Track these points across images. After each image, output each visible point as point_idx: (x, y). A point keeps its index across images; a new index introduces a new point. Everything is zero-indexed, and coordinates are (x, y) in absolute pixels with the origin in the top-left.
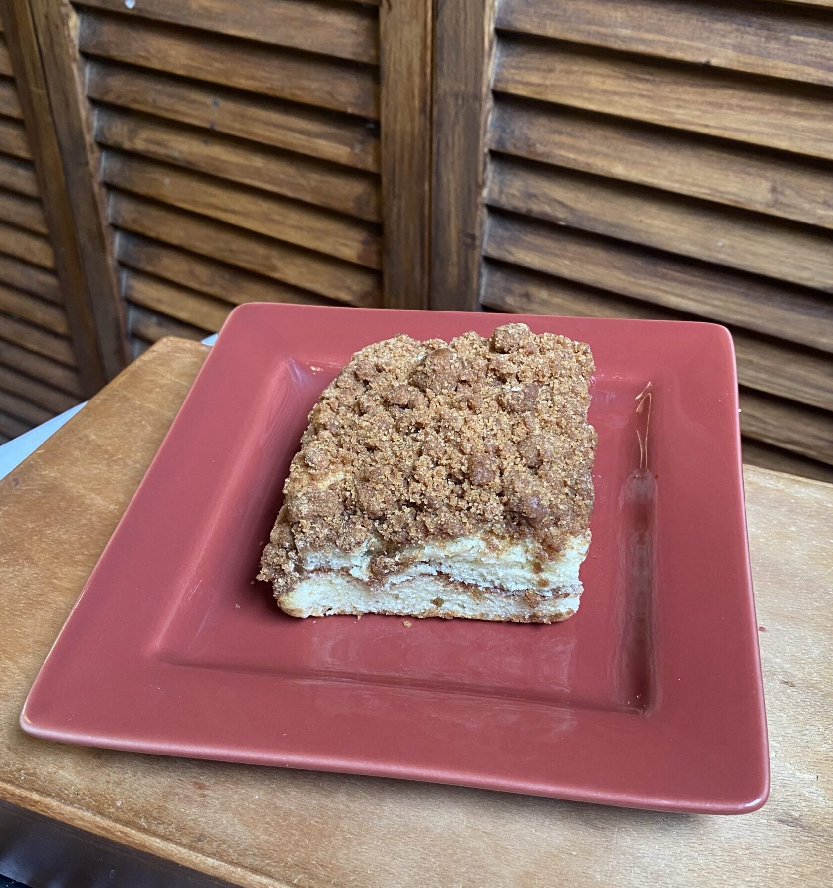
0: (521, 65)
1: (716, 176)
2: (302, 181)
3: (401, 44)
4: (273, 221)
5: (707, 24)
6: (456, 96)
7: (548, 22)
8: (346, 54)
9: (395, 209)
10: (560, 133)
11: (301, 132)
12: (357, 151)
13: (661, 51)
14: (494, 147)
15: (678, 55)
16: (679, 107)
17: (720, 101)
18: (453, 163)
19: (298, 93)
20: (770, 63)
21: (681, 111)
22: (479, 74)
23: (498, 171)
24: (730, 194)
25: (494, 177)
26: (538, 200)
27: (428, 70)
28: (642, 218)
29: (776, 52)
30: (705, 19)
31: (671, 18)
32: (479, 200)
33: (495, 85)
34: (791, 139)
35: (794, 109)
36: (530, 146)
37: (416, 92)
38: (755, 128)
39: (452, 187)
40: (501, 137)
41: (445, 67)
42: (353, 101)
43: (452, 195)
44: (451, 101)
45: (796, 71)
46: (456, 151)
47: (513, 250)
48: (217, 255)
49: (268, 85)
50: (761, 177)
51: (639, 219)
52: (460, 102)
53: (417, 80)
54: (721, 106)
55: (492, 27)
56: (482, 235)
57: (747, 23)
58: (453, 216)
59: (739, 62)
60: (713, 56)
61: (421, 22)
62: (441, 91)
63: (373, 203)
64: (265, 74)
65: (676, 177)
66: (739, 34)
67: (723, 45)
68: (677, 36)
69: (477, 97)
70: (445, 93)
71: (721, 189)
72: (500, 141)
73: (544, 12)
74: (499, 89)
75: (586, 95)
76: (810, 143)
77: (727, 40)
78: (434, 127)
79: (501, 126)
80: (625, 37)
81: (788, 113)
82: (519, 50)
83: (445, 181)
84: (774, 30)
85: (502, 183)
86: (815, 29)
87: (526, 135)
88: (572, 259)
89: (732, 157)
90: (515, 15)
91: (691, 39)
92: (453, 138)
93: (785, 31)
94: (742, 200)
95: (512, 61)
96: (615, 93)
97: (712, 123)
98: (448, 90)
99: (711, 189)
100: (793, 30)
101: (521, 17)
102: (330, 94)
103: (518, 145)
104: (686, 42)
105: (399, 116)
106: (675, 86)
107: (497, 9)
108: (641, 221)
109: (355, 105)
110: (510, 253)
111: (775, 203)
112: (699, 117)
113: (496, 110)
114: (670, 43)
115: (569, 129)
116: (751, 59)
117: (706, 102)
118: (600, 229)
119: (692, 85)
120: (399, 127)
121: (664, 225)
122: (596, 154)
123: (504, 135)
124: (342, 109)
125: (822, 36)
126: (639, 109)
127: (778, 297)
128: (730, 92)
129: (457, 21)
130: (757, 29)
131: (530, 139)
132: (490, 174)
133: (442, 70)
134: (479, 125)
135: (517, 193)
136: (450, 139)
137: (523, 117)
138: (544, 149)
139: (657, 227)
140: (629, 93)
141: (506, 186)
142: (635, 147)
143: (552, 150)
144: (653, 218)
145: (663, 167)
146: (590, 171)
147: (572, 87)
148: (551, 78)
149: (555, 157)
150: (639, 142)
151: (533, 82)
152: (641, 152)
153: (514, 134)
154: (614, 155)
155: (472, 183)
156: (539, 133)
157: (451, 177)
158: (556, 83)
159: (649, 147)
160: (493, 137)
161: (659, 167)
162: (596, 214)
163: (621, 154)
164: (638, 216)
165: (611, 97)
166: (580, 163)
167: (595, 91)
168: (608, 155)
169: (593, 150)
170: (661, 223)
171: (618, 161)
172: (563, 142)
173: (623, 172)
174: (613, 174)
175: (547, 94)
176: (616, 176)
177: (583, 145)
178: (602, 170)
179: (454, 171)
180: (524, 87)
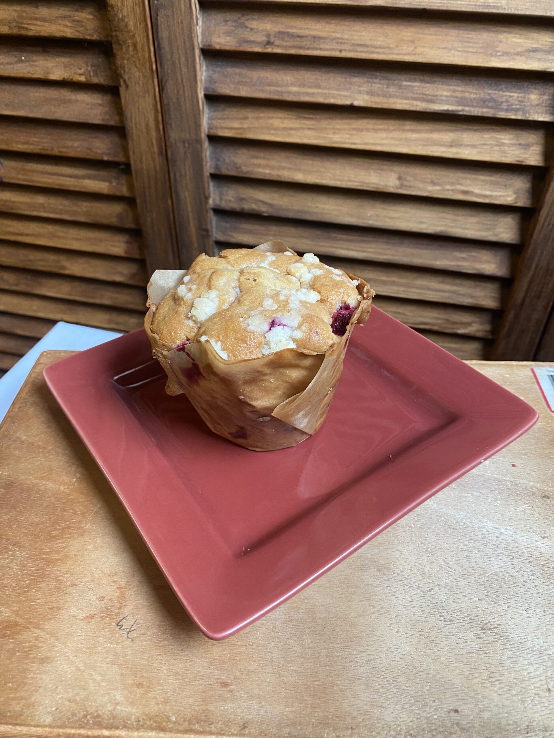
0: (225, 116)
1: (362, 173)
2: (75, 208)
3: (139, 111)
4: (59, 237)
5: (348, 79)
6: (184, 142)
7: (241, 87)
8: (97, 121)
9: (149, 219)
10: (257, 158)
11: (70, 176)
12: (114, 184)
13: (320, 100)
14: (212, 171)
15: (332, 101)
16: (335, 133)
17: (360, 127)
18: (186, 185)
19: (64, 150)
20: (392, 100)
21: (337, 136)
22: (198, 126)
23: (217, 186)
24: (372, 184)
25: (214, 190)
26: (248, 202)
27: (161, 127)
28: (318, 205)
29: (394, 93)
30: (346, 76)
31: (324, 78)
32: (207, 205)
33: (209, 132)
34: (409, 146)
35: (408, 127)
36: (238, 168)
37: (154, 142)
38: (385, 142)
39: (188, 200)
40: (217, 165)
41: (173, 123)
42: (108, 152)
43: (189, 206)
44: (180, 145)
45: (408, 104)
46: (188, 177)
47: (234, 234)
48: (20, 265)
49: (40, 147)
50: (391, 171)
51: (315, 206)
52: (187, 145)
53: (154, 133)
54: (361, 130)
55: (203, 93)
56: (212, 229)
57: (373, 77)
58: (191, 218)
59: (372, 102)
60: (354, 100)
61: (152, 95)
62: (172, 140)
63: (131, 216)
64: (36, 140)
65: (338, 177)
66: (369, 84)
67: (360, 92)
68: (329, 89)
69: (199, 141)
70: (176, 140)
71: (367, 181)
72: (217, 167)
73: (237, 81)
74: (212, 134)
75: (272, 132)
76: (421, 147)
77: (362, 89)
78: (170, 163)
79: (216, 158)
80: (295, 92)
81: (404, 130)
82: (222, 107)
83: (183, 197)
84: (392, 80)
85: (221, 194)
86: (417, 77)
87: (234, 162)
88: (274, 236)
89: (370, 161)
90: (217, 84)
91: (339, 90)
92: (185, 169)
93: (398, 79)
94: (380, 187)
95: (218, 114)
96: (291, 129)
97: (357, 141)
98: (177, 138)
99: (360, 182)
100: (403, 78)
101: (222, 85)
102: (89, 149)
103: (230, 168)
104: (335, 92)
105: (144, 159)
106: (330, 121)
107: (204, 82)
108: (317, 207)
109: (109, 154)
110: (232, 236)
111: (402, 186)
112: (349, 138)
113: (210, 147)
114: (326, 93)
115: (262, 154)
116: (378, 99)
117: (352, 128)
118: (291, 215)
119: (342, 119)
120: (144, 167)
121: (332, 207)
122: (283, 168)
123: (218, 163)
124: (99, 158)
125: (422, 81)
126: (309, 138)
127: (407, 242)
128: (366, 121)
129: (178, 92)
130: (380, 80)
131: (236, 164)
132: (212, 189)
133: (171, 125)
134: (202, 159)
135: (232, 199)
136: (183, 170)
137: (229, 150)
138: (247, 169)
139: (328, 209)
140: (301, 128)
141: (223, 195)
142: (308, 162)
143: (253, 169)
144: (324, 204)
145: (328, 172)
146: (280, 180)
147: (262, 128)
148: (247, 123)
149: (256, 174)
150: (310, 158)
151: (235, 127)
152: (312, 164)
153: (225, 161)
154: (295, 168)
155: (202, 196)
156: (242, 159)
157: (187, 194)
158: (251, 126)
159: (317, 161)
160: (211, 165)
161: (325, 172)
162: (287, 206)
163: (299, 167)
164: (314, 204)
165: (289, 132)
166: (273, 175)
167: (278, 129)
168: (291, 168)
169: (280, 166)
170: (330, 207)
171: (298, 171)
172: (260, 163)
173: (303, 178)
174: (296, 180)
175: (246, 134)
176: (298, 181)
177: (273, 163)
178: (288, 178)
179: (188, 190)
180: (229, 131)
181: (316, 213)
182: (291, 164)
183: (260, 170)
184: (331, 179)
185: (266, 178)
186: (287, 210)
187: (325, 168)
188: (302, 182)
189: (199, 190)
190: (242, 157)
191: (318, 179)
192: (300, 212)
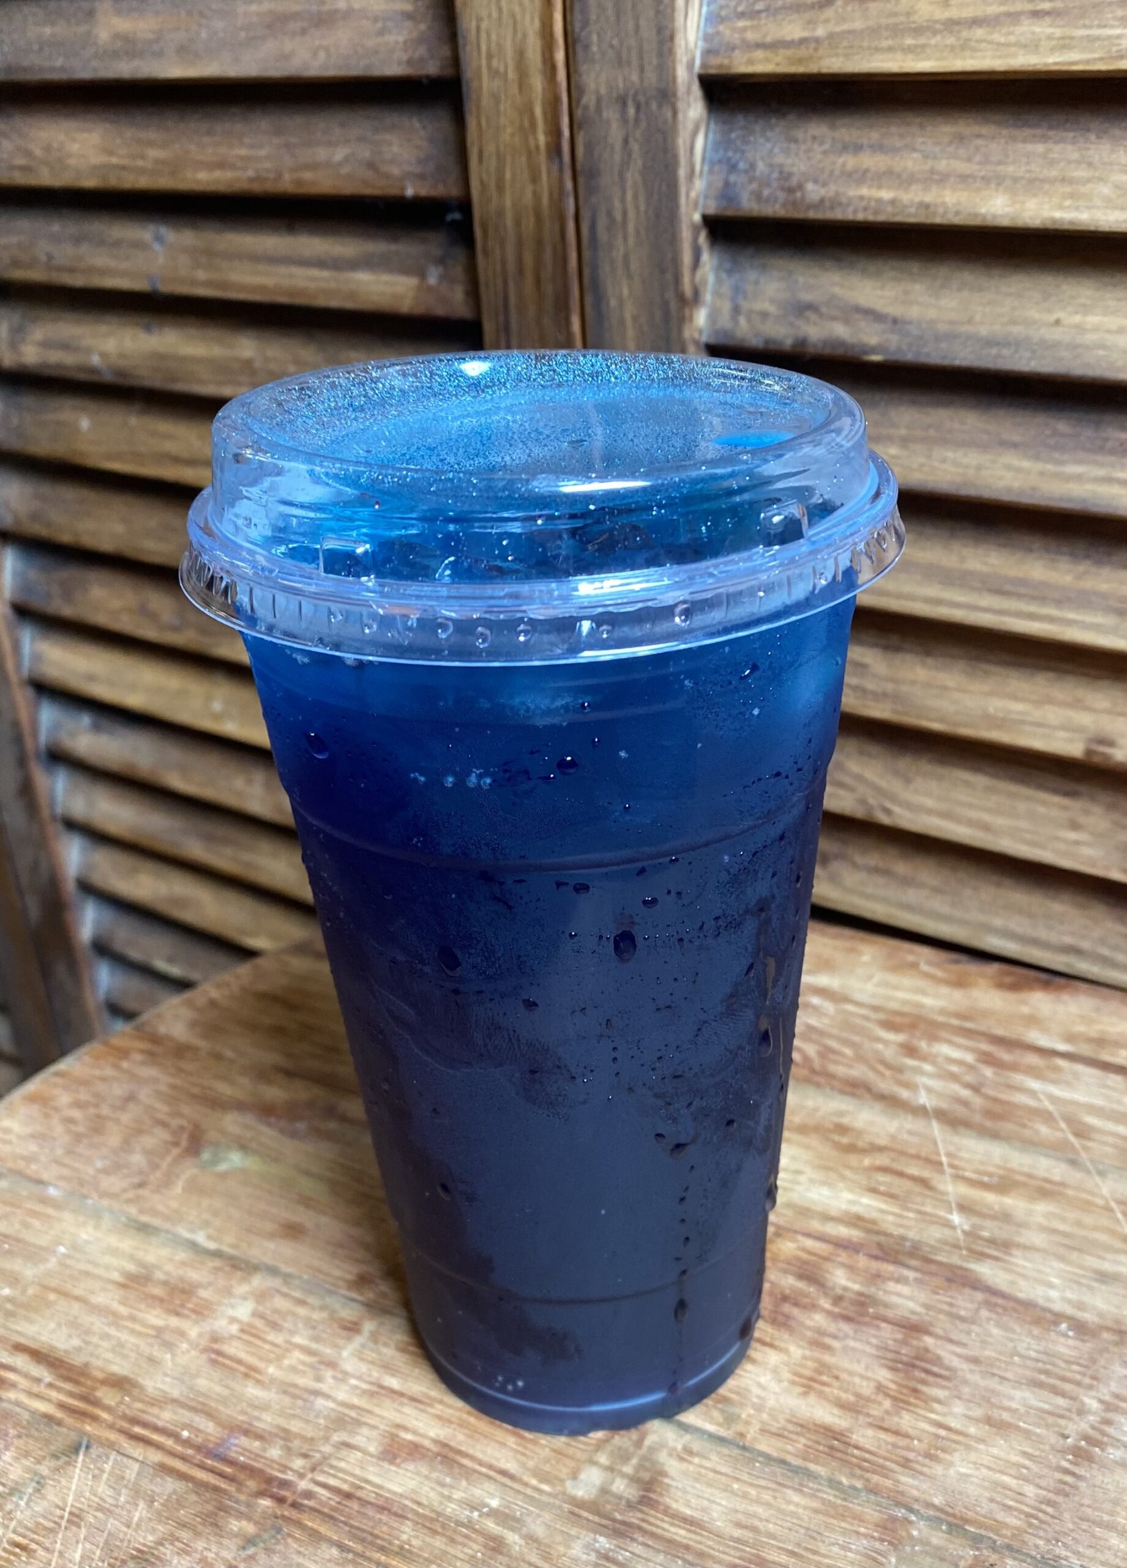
3: (500, 10)
6: (622, 101)
10: (858, 148)
12: (432, 280)
14: (712, 209)
18: (626, 259)
19: (309, 175)
22: (666, 37)
23: (727, 265)
25: (719, 281)
26: (821, 315)
27: (560, 56)
28: (1060, 315)
32: (687, 333)
33: (703, 65)
36: (792, 190)
37: (538, 111)
39: (629, 311)
40: (727, 184)
41: (595, 38)
42: (417, 169)
44: (611, 114)
46: (631, 229)
49: (251, 173)
51: (1053, 318)
52: (631, 111)
53: (537, 83)
62: (589, 99)
64: (243, 151)
69: (666, 95)
70: (599, 100)
72: (727, 193)
74: (713, 71)
75: (909, 41)
78: (581, 180)
79: (724, 160)
83: (613, 302)
85: (737, 290)
87: (781, 166)
88: (904, 442)
92: (623, 201)
96: (976, 22)
98: (603, 91)
102: (372, 166)
103: (766, 192)
105: (508, 176)
108: (1057, 323)
109: (421, 177)
113: (712, 126)
115: (874, 135)
118: (964, 356)
120: (508, 203)
122: (941, 179)
123: (733, 178)
124: (395, 191)
131: (790, 175)
132: (709, 276)
133: (587, 47)
134: (676, 157)
135: (771, 309)
136: (617, 204)
137: (772, 129)
138: (822, 192)
139: (1096, 329)
140: (1008, 14)
141: (745, 297)
142: (1030, 147)
143: (841, 190)
144: (1086, 309)
145: (1100, 179)
146: (929, 221)
147: (874, 32)
148: (827, 21)
149: (848, 205)
150: (1038, 132)
151: (788, 38)
152: (1044, 156)
153: (754, 170)
154: (982, 173)
155: (670, 295)
156: (809, 158)
157: (625, 292)
158: (838, 29)
159: (1063, 140)
160: (710, 185)
161: (1089, 180)
162: (951, 323)
163: (1000, 168)
164: (1049, 311)
165: (965, 34)
166: (905, 206)
167: (928, 28)
168: (968, 176)
169: (932, 171)
170: (1106, 319)
171: (993, 186)
172: (865, 166)
173: (1007, 209)
174: (984, 216)
175: (820, 58)
176: (991, 222)
177: (910, 164)
178: (957, 213)
179: (630, 276)
180: (768, 54)
181: (1056, 345)
182: (969, 160)
183: (864, 191)
184: (1110, 204)
185: (881, 218)
186: (951, 337)
187: (1090, 165)
188: (1005, 222)
189: (663, 272)
190: (809, 151)
191: (1061, 207)
192: (998, 344)
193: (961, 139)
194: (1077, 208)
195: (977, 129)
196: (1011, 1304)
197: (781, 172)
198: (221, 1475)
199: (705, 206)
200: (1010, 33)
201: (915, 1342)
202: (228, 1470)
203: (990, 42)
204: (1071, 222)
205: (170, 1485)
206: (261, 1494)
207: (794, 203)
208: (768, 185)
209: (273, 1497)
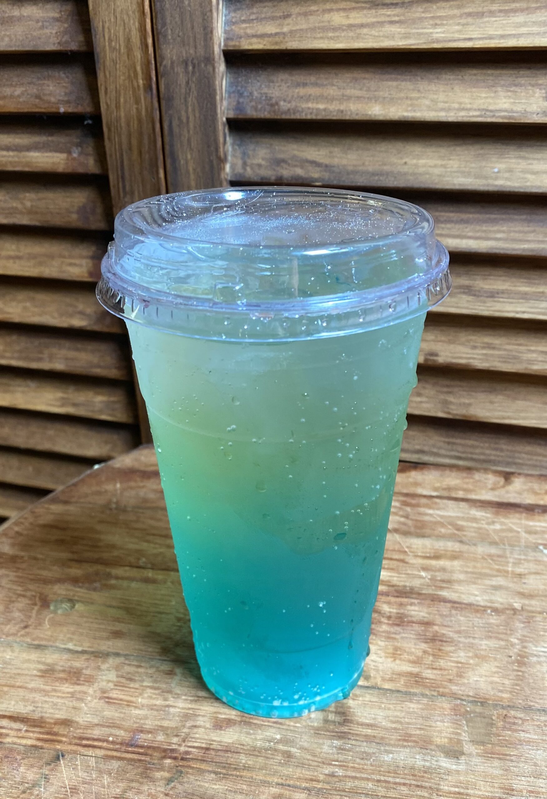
0: (253, 17)
1: (484, 94)
3: (115, 17)
6: (186, 63)
10: (305, 85)
12: (75, 155)
14: (231, 115)
16: (434, 25)
17: (480, 9)
18: (189, 141)
21: (439, 30)
22: (208, 32)
23: (238, 142)
24: (500, 111)
25: (234, 150)
26: (289, 165)
27: (150, 39)
28: (406, 160)
32: (223, 176)
33: (225, 45)
36: (273, 105)
37: (139, 68)
38: (524, 30)
39: (191, 166)
40: (238, 103)
41: (169, 32)
42: (65, 98)
46: (191, 125)
50: (533, 86)
51: (402, 162)
52: (190, 68)
53: (138, 54)
54: (481, 15)
62: (167, 62)
63: (99, 210)
65: (441, 105)
69: (209, 60)
70: (172, 62)
71: (491, 108)
72: (239, 107)
74: (230, 48)
75: (330, 34)
78: (163, 102)
79: (237, 92)
83: (182, 162)
85: (244, 154)
87: (266, 94)
89: (498, 72)
92: (187, 112)
94: (515, 114)
95: (243, 14)
97: (474, 35)
98: (174, 58)
99: (479, 110)
102: (38, 97)
103: (259, 106)
105: (122, 101)
108: (405, 164)
109: (68, 102)
112: (459, 32)
113: (228, 75)
115: (313, 79)
117: (466, 13)
118: (361, 182)
120: (122, 115)
121: (431, 162)
122: (349, 98)
123: (241, 100)
124: (52, 110)
126: (392, 37)
131: (271, 98)
132: (229, 147)
133: (165, 36)
134: (215, 90)
135: (263, 163)
136: (183, 113)
137: (259, 76)
138: (289, 105)
139: (424, 166)
140: (378, 22)
141: (249, 157)
142: (390, 83)
143: (298, 105)
144: (419, 157)
145: (424, 97)
146: (344, 118)
147: (313, 29)
148: (288, 24)
149: (302, 112)
150: (393, 76)
151: (269, 32)
152: (397, 87)
153: (252, 96)
154: (368, 96)
155: (213, 157)
156: (280, 90)
157: (189, 157)
158: (294, 29)
159: (405, 80)
160: (229, 104)
161: (419, 98)
162: (355, 166)
163: (376, 93)
164: (401, 158)
165: (358, 31)
166: (331, 112)
167: (340, 28)
168: (361, 97)
169: (343, 95)
170: (428, 161)
171: (373, 101)
172: (309, 93)
173: (381, 112)
174: (370, 115)
175: (286, 42)
176: (373, 118)
177: (331, 92)
178: (357, 114)
179: (191, 149)
180: (259, 40)
181: (405, 174)
182: (361, 89)
183: (310, 105)
184: (429, 108)
185: (319, 117)
186: (355, 172)
187: (419, 91)
188: (381, 118)
189: (209, 147)
190: (280, 86)
191: (407, 111)
192: (378, 175)
193: (356, 79)
194: (415, 111)
195: (363, 75)
196: (463, 606)
197: (266, 97)
198: (139, 753)
199: (227, 114)
200: (381, 31)
201: (431, 629)
202: (141, 751)
203: (371, 35)
204: (412, 117)
205: (115, 764)
206: (164, 757)
207: (274, 112)
208: (260, 103)
209: (170, 758)
